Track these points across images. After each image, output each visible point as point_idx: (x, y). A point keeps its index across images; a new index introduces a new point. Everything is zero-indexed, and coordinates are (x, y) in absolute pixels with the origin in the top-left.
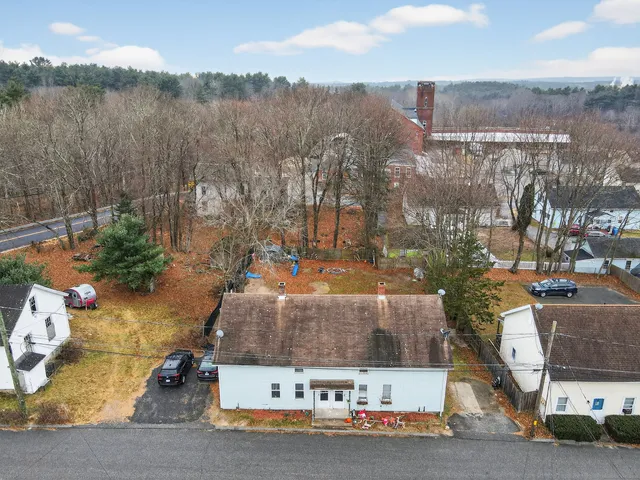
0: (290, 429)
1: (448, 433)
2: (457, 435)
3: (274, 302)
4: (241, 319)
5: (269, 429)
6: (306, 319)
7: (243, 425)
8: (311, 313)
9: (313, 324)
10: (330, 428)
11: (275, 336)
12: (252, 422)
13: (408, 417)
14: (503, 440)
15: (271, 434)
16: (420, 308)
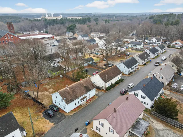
0: (81, 109)
1: (98, 97)
2: (99, 97)
3: (67, 89)
4: (65, 95)
5: (78, 110)
6: (74, 90)
7: (74, 112)
8: (74, 88)
9: (76, 90)
10: (85, 105)
11: (72, 95)
12: (75, 111)
13: (92, 98)
14: (103, 94)
15: (79, 111)
16: (87, 80)
